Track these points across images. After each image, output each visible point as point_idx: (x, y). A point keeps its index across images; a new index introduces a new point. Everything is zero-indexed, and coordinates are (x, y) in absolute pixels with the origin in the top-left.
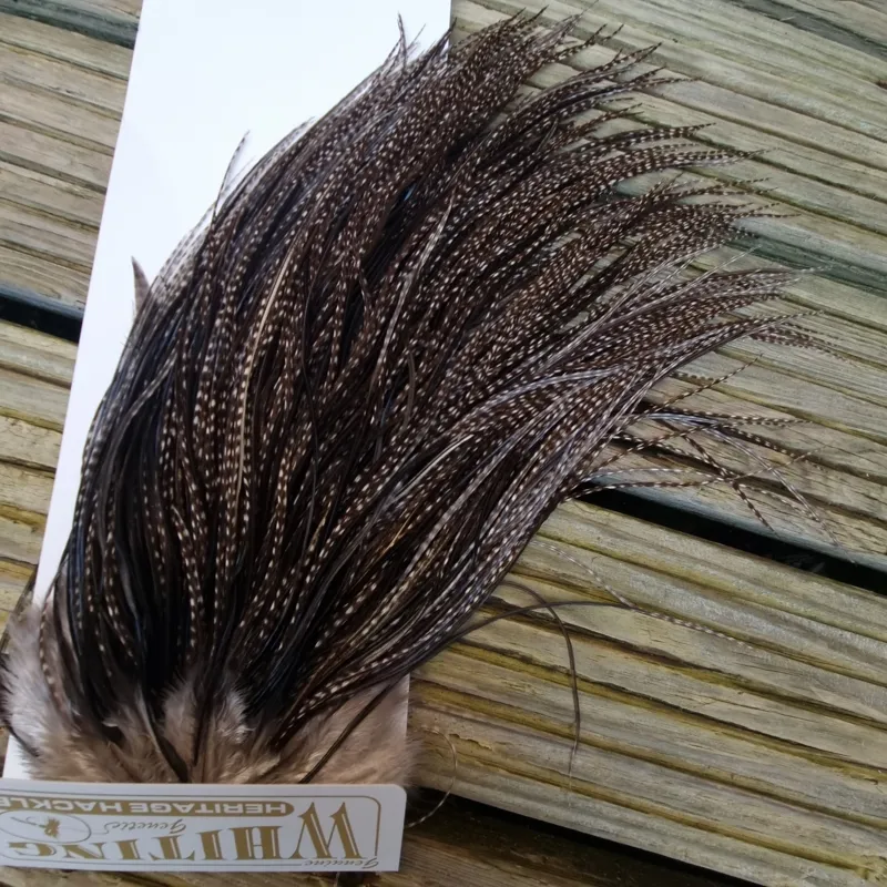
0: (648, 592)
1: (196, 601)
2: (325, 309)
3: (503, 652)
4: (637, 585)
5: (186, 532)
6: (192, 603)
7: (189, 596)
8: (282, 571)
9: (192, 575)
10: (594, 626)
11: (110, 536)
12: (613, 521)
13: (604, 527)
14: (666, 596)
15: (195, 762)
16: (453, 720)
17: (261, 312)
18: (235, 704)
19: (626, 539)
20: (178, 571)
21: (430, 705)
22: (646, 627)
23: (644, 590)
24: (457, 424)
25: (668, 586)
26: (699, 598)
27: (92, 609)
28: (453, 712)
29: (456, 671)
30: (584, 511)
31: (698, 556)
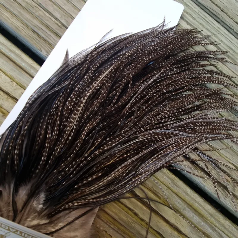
0: (179, 206)
1: (44, 158)
2: (117, 85)
3: (130, 209)
4: (176, 203)
5: (50, 135)
6: (43, 158)
7: (42, 156)
8: (74, 159)
9: (46, 149)
10: (160, 211)
11: (26, 127)
12: (176, 180)
13: (172, 181)
14: (184, 209)
15: (21, 211)
16: (107, 226)
17: (99, 79)
18: (42, 196)
19: (178, 187)
20: (42, 146)
21: (102, 219)
22: (175, 217)
23: (178, 205)
24: (142, 133)
25: (185, 206)
26: (193, 214)
27: (10, 148)
28: (108, 224)
29: (114, 210)
30: (168, 174)
31: (197, 200)
